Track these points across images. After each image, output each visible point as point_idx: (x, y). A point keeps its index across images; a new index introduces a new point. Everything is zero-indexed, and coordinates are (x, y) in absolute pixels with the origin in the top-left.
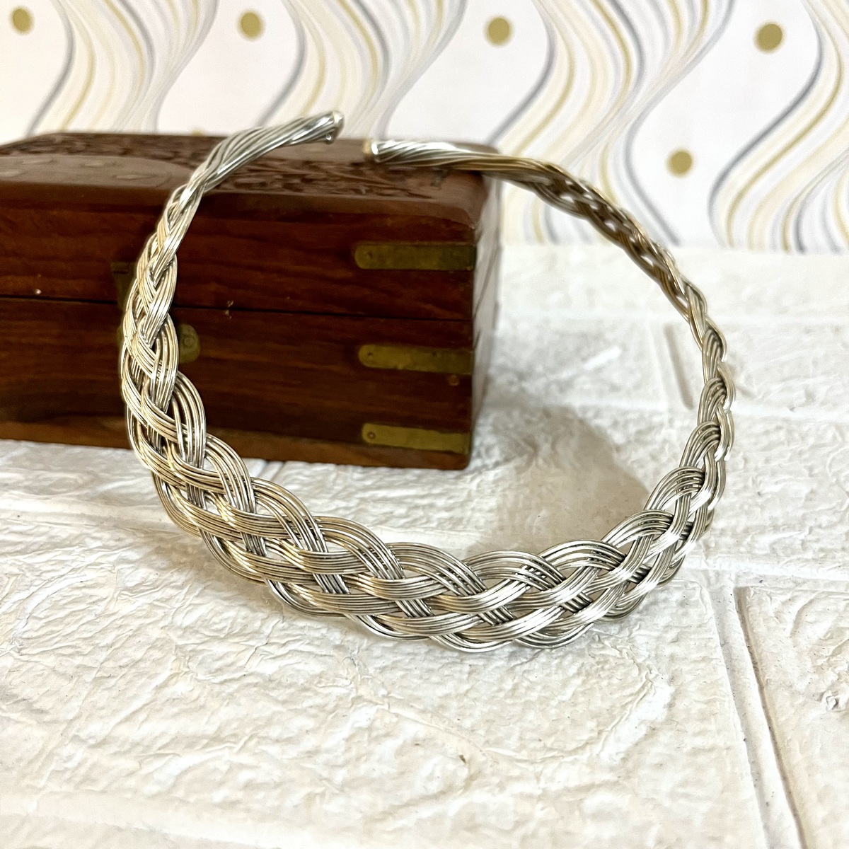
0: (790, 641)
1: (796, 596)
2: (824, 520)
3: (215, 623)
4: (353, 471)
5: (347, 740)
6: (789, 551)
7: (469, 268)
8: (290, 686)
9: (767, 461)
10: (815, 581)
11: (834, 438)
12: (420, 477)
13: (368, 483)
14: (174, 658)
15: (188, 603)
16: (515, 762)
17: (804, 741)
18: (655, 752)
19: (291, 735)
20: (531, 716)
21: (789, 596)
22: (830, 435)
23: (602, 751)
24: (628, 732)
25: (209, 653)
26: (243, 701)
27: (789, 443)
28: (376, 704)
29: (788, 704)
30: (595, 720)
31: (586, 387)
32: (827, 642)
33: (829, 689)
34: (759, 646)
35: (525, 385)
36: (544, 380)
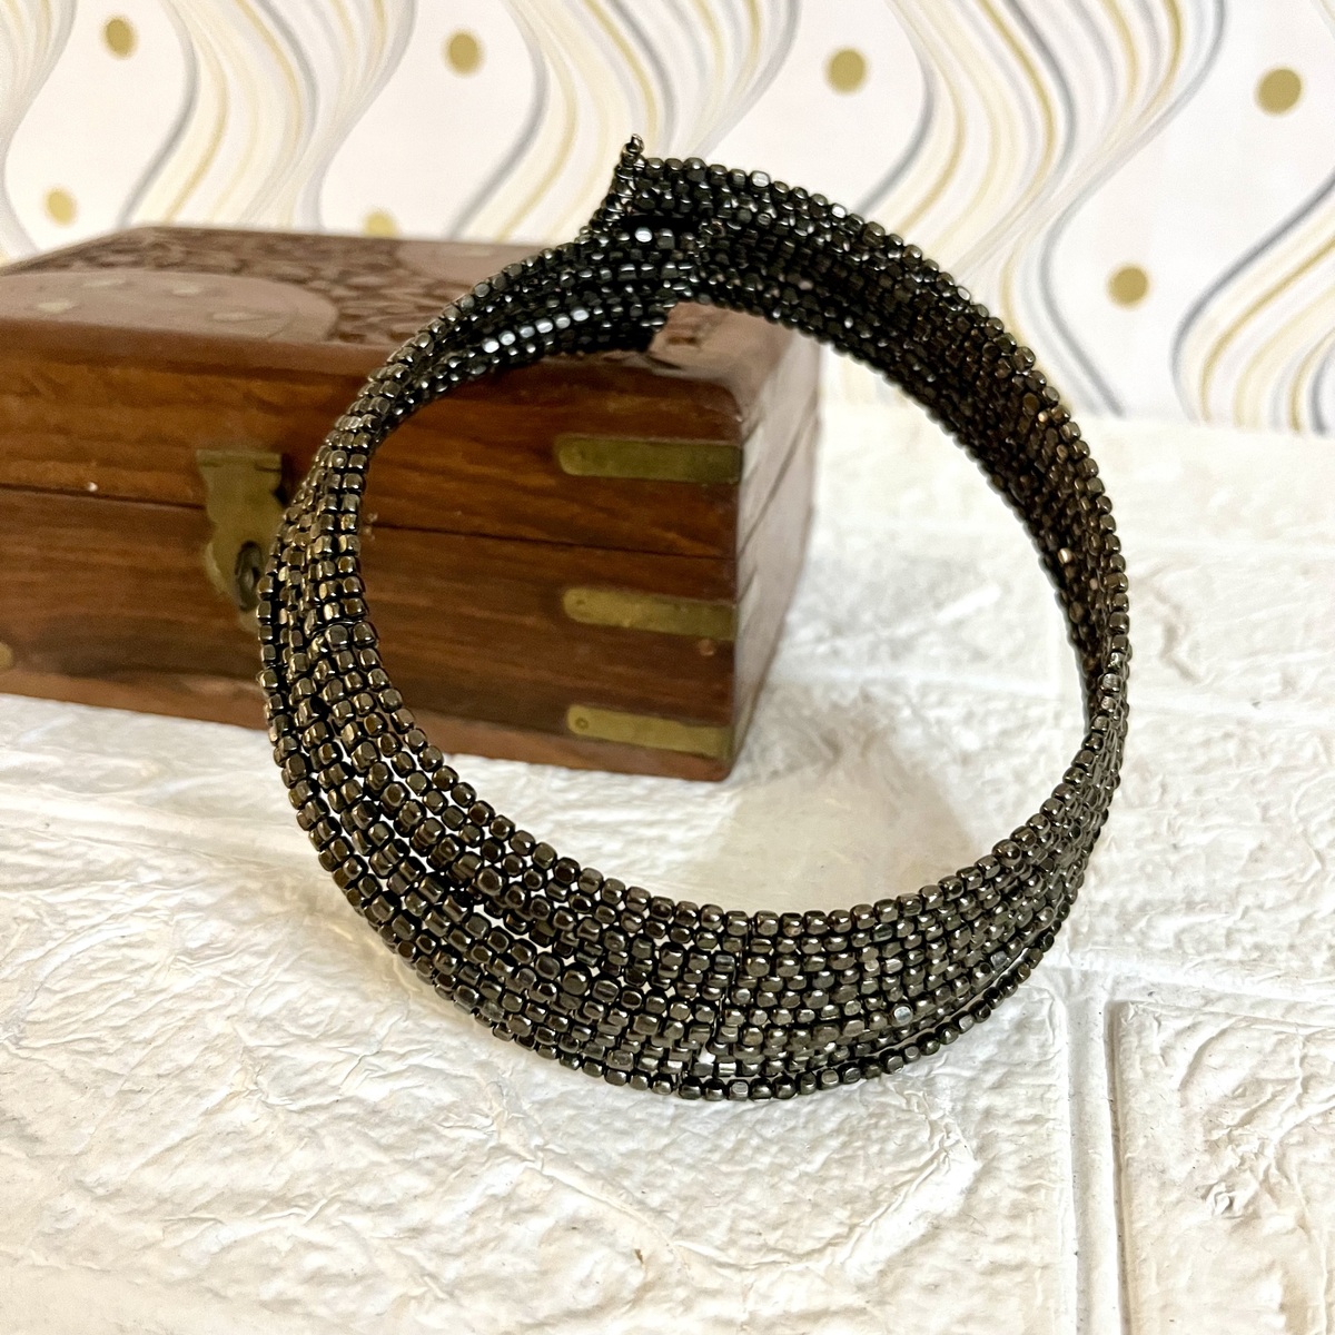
0: (1177, 1097)
1: (1200, 1023)
2: (1270, 898)
3: (307, 1015)
4: (553, 776)
5: (474, 1213)
6: (1203, 947)
8: (402, 1122)
9: (1198, 792)
10: (1237, 997)
11: (1316, 756)
12: (652, 790)
13: (573, 796)
14: (239, 1067)
15: (272, 980)
16: (714, 1267)
17: (1166, 1264)
18: (931, 1266)
19: (392, 1200)
20: (753, 1193)
21: (1188, 1022)
22: (1307, 753)
24: (896, 1228)
25: (291, 1062)
26: (329, 1141)
27: (1239, 761)
28: (525, 1160)
29: (1153, 1199)
30: (849, 1207)
31: (935, 651)
32: (1235, 1103)
33: (1222, 1180)
34: (1126, 1101)
35: (840, 643)
36: (870, 637)
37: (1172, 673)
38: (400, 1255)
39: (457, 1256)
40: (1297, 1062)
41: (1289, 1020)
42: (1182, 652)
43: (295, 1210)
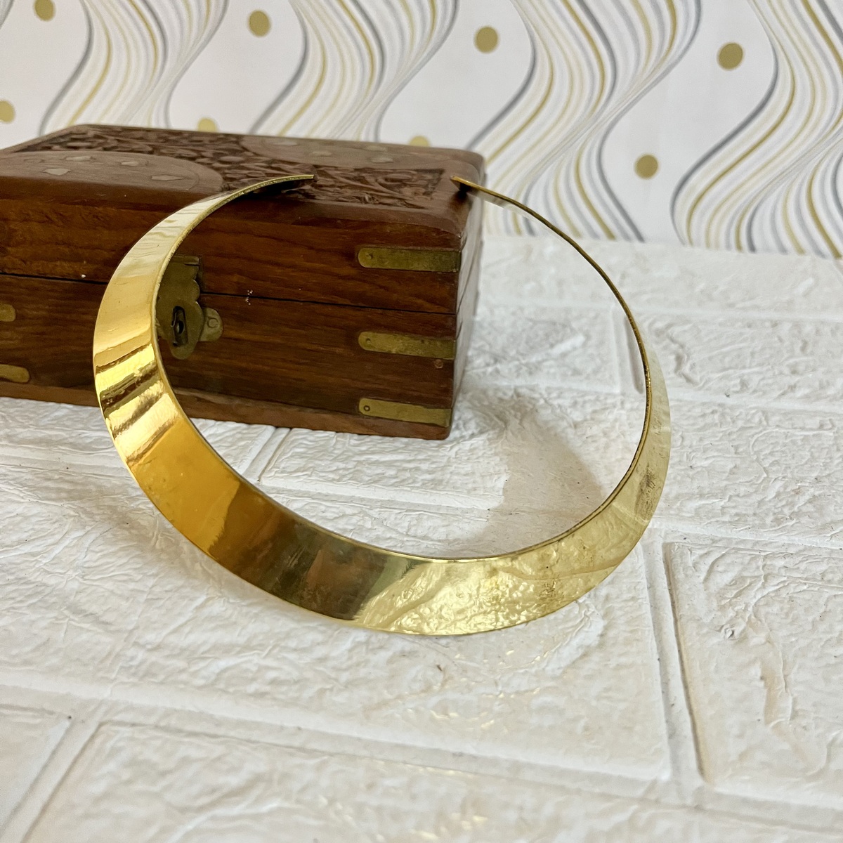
0: (702, 586)
1: (711, 551)
2: (742, 490)
5: (350, 651)
6: (710, 515)
7: (454, 271)
9: (701, 440)
10: (729, 539)
11: (760, 422)
19: (305, 646)
21: (706, 551)
24: (568, 653)
31: (552, 370)
32: (732, 588)
33: (728, 622)
34: (676, 589)
36: (516, 363)
37: (682, 380)
38: (316, 670)
39: (345, 670)
40: (761, 568)
41: (756, 549)
42: (686, 369)
43: (257, 652)
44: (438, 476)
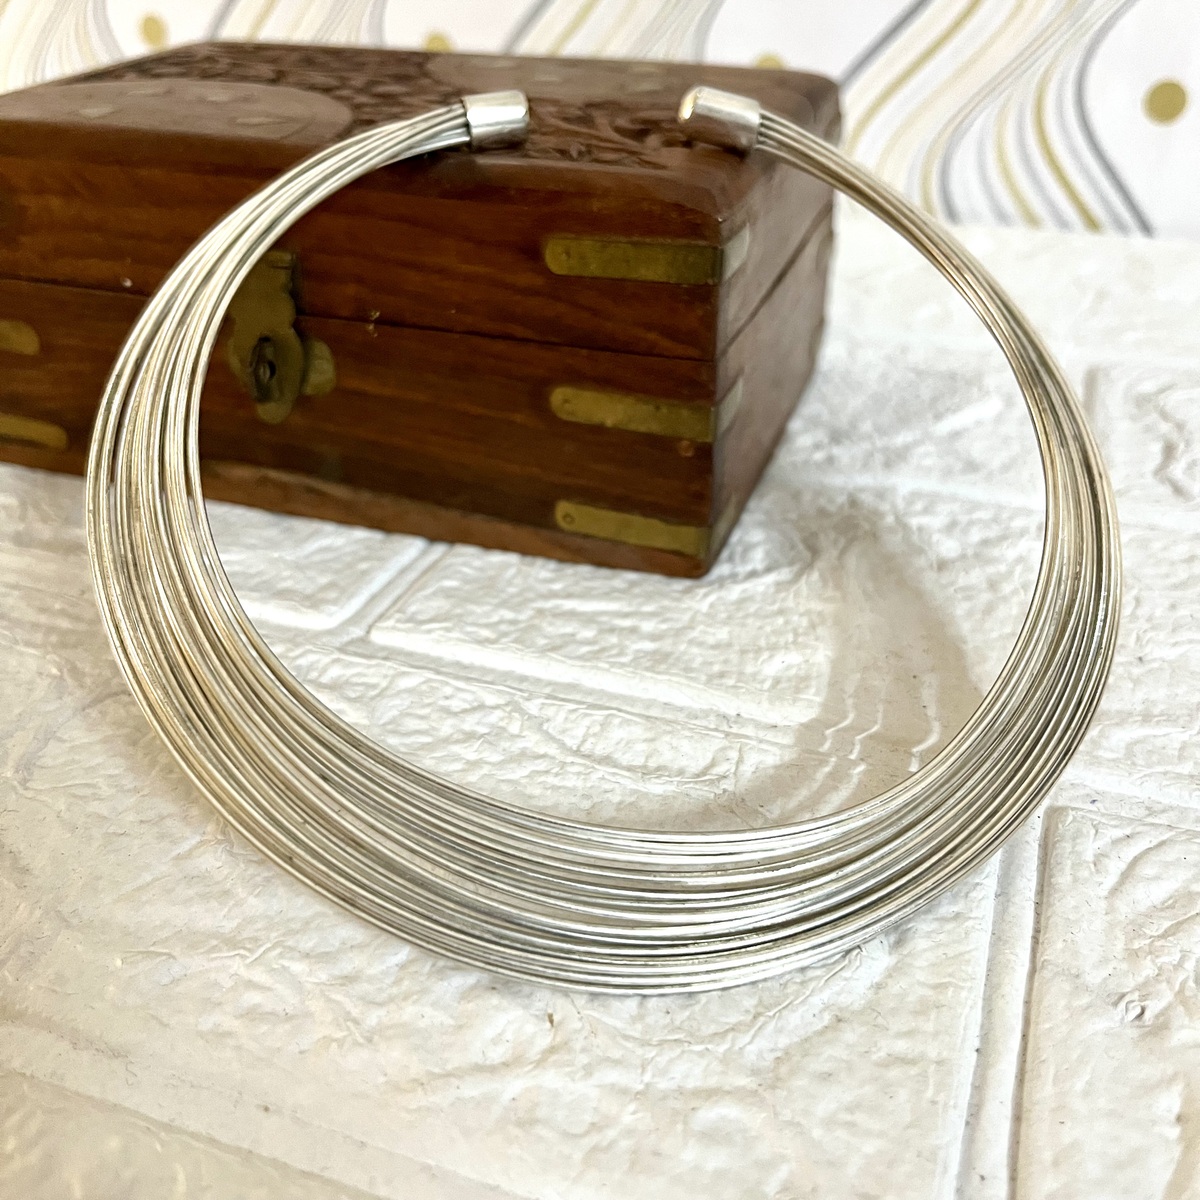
0: (1103, 904)
1: (1139, 833)
6: (1154, 759)
9: (1173, 607)
10: (1184, 811)
12: (632, 584)
13: (557, 587)
16: (619, 1039)
18: (831, 1054)
19: (329, 949)
21: (1128, 831)
23: (749, 1043)
29: (1063, 1003)
31: (928, 462)
32: (1163, 914)
33: (1137, 988)
34: (1050, 905)
35: (836, 451)
36: (866, 446)
37: (1165, 490)
38: (329, 1000)
39: (380, 1005)
42: (1177, 470)
43: (242, 952)
44: (666, 645)
